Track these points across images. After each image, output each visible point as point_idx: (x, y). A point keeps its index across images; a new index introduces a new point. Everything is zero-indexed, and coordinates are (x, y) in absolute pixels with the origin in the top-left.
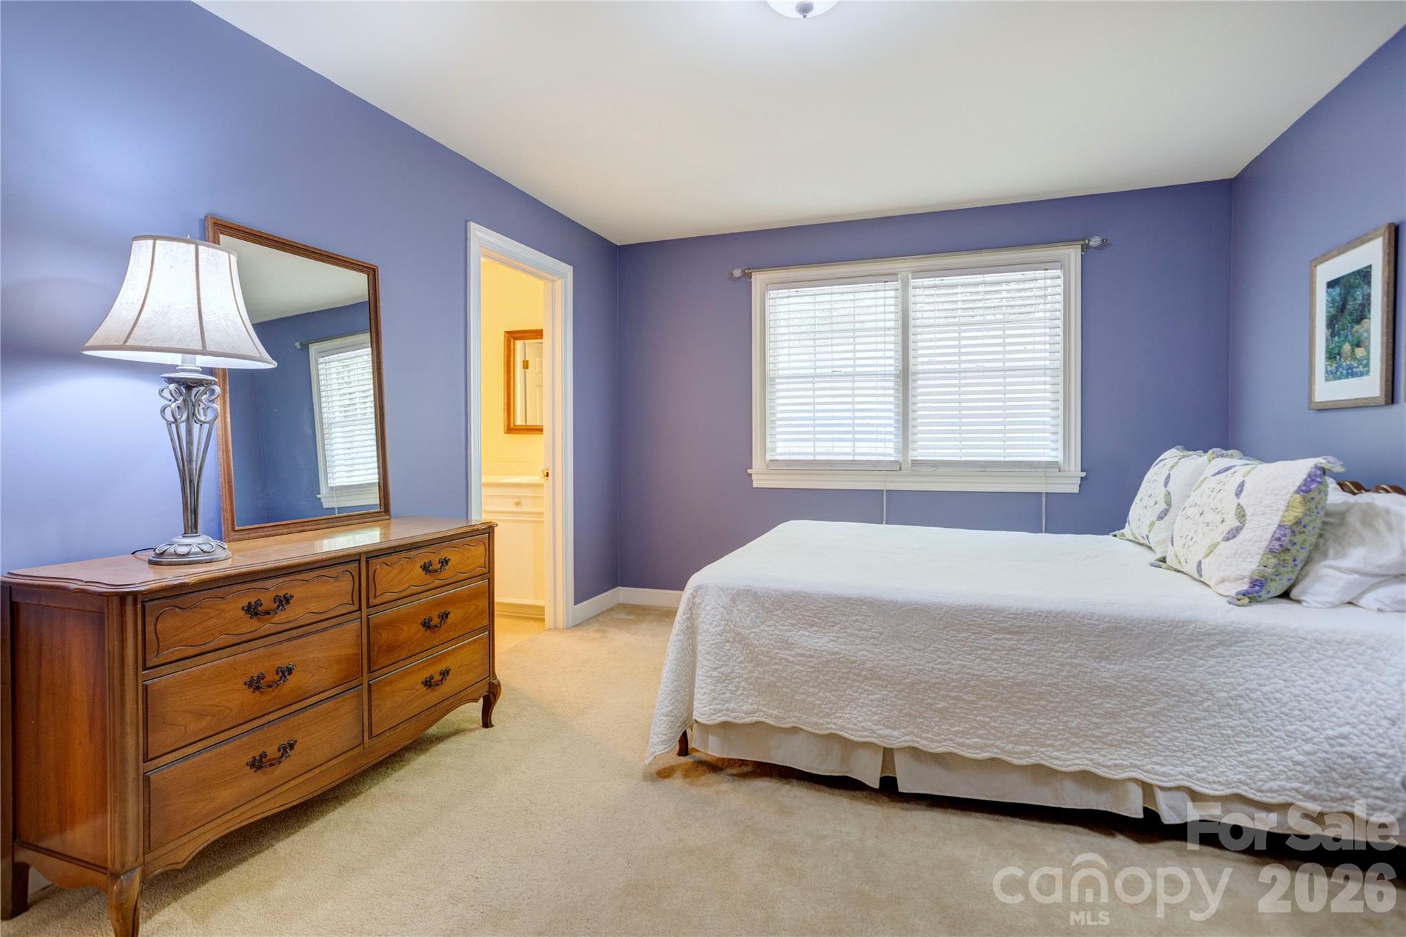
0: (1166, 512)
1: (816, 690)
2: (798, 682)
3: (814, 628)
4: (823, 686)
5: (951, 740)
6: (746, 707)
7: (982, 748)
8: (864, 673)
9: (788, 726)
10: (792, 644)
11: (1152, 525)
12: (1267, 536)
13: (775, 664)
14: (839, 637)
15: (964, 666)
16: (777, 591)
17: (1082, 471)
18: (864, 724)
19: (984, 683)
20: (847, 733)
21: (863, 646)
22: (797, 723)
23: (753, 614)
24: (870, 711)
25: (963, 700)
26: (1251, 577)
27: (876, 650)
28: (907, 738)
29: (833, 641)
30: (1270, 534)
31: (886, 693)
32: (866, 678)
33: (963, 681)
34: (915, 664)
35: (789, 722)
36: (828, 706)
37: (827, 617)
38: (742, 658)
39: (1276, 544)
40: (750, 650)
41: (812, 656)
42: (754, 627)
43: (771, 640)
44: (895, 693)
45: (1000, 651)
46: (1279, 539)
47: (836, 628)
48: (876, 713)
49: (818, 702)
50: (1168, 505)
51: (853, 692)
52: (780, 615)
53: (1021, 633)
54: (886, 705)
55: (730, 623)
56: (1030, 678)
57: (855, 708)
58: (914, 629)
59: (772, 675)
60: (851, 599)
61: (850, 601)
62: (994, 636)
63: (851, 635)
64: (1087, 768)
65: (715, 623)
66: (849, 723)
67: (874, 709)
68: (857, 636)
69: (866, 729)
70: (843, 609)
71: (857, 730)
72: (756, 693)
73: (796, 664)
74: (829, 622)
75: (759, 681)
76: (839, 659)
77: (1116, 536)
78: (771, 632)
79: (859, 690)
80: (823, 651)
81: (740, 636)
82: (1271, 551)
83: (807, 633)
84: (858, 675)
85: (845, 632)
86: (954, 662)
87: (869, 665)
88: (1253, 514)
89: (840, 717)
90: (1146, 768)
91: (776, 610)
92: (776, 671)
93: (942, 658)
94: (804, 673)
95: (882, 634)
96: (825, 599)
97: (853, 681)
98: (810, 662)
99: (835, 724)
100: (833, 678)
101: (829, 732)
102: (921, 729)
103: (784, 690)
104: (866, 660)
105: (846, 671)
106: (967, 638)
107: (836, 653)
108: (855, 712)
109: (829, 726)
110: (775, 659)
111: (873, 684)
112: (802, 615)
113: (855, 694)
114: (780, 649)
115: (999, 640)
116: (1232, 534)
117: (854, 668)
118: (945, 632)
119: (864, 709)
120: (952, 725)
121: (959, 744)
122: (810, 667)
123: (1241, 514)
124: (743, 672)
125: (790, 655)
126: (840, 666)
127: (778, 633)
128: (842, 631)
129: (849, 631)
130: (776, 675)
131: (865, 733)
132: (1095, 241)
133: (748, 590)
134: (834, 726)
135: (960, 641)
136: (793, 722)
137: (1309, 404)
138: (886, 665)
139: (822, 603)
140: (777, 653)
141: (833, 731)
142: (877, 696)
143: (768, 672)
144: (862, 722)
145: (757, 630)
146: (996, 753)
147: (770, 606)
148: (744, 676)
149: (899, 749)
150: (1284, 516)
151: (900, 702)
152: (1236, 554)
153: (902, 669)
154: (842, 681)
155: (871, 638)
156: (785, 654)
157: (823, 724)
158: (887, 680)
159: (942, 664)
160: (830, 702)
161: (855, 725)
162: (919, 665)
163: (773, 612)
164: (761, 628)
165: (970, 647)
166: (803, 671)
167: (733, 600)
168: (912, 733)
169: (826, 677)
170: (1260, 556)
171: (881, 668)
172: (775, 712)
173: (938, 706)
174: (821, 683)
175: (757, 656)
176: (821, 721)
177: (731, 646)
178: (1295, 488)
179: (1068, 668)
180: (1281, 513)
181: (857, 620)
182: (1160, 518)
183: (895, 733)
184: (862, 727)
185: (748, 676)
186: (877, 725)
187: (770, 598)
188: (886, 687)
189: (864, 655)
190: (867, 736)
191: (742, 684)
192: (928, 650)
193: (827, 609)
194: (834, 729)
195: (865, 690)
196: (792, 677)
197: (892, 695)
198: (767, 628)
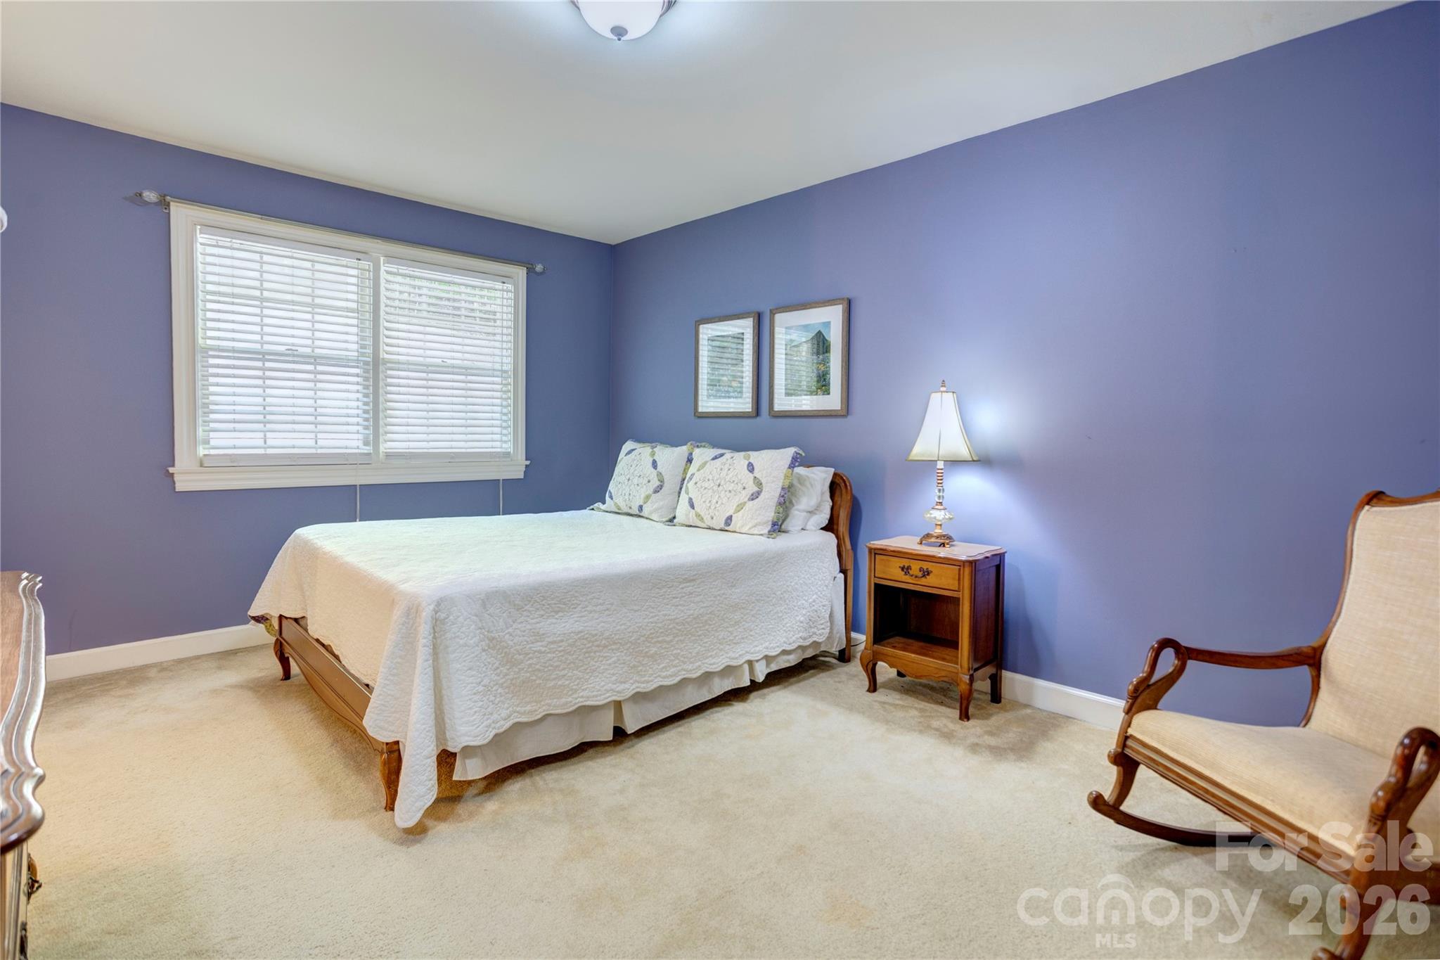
0: (661, 487)
1: (566, 672)
2: (550, 670)
3: (561, 614)
4: (572, 665)
5: (659, 676)
6: (504, 713)
7: (675, 675)
8: (603, 642)
9: (539, 716)
10: (543, 634)
11: (648, 498)
12: (777, 495)
13: (530, 658)
14: (582, 617)
15: (666, 615)
16: (524, 586)
17: (526, 460)
18: (605, 688)
19: (677, 624)
20: (592, 701)
21: (601, 619)
22: (547, 710)
23: (504, 614)
24: (609, 674)
25: (665, 642)
26: (773, 521)
27: (610, 619)
28: (634, 686)
29: (577, 621)
30: (778, 494)
31: (619, 654)
32: (605, 646)
33: (666, 627)
34: (636, 623)
35: (540, 712)
36: (576, 683)
37: (569, 601)
38: (497, 664)
39: (782, 499)
40: (506, 653)
41: (562, 641)
42: (507, 628)
43: (524, 636)
44: (625, 651)
45: (684, 597)
46: (783, 496)
47: (579, 608)
48: (613, 674)
49: (567, 682)
50: (661, 482)
51: (596, 662)
52: (531, 609)
53: (694, 580)
54: (620, 664)
55: (483, 631)
56: (701, 612)
57: (598, 676)
58: (633, 594)
59: (527, 672)
60: (587, 579)
61: (587, 582)
62: (681, 587)
63: (591, 612)
64: (728, 664)
65: (472, 634)
66: (593, 691)
67: (612, 672)
68: (595, 611)
69: (607, 691)
70: (582, 590)
71: (601, 695)
72: (511, 696)
73: (548, 653)
74: (573, 604)
75: (514, 682)
76: (583, 636)
77: (593, 509)
78: (523, 629)
79: (600, 659)
80: (570, 633)
81: (494, 642)
82: (780, 504)
83: (554, 621)
84: (598, 646)
85: (585, 611)
86: (659, 614)
87: (607, 634)
88: (767, 483)
89: (586, 689)
90: (752, 651)
91: (526, 605)
92: (531, 664)
93: (653, 612)
94: (556, 659)
95: (612, 604)
96: (566, 585)
97: (595, 652)
98: (560, 647)
99: (582, 697)
100: (579, 655)
101: (576, 706)
102: (641, 675)
103: (537, 682)
104: (604, 631)
105: (590, 645)
106: (666, 592)
107: (581, 632)
108: (597, 680)
109: (577, 701)
110: (529, 654)
111: (609, 650)
112: (549, 605)
113: (597, 664)
114: (533, 643)
115: (683, 588)
116: (754, 496)
117: (596, 641)
118: (653, 591)
119: (605, 674)
120: (659, 664)
121: (664, 677)
122: (560, 652)
123: (758, 483)
124: (498, 678)
125: (542, 646)
126: (585, 642)
127: (530, 627)
128: (583, 610)
129: (588, 609)
130: (530, 669)
131: (608, 695)
132: (539, 268)
133: (497, 592)
134: (581, 700)
135: (662, 596)
136: (544, 711)
137: (695, 414)
138: (618, 630)
139: (565, 588)
140: (530, 648)
141: (580, 704)
142: (613, 659)
143: (523, 669)
144: (604, 685)
145: (510, 630)
146: (684, 675)
147: (520, 603)
148: (501, 682)
149: (624, 700)
150: (784, 482)
151: (628, 658)
152: (761, 508)
153: (628, 630)
154: (587, 655)
155: (605, 610)
156: (538, 646)
157: (571, 702)
158: (619, 643)
159: (652, 617)
160: (578, 678)
161: (599, 690)
162: (640, 623)
163: (523, 608)
164: (514, 626)
165: (668, 598)
166: (554, 657)
167: (484, 605)
168: (636, 681)
169: (574, 656)
170: (774, 508)
171: (615, 634)
172: (528, 708)
173: (652, 652)
174: (569, 664)
175: (512, 657)
176: (570, 699)
177: (486, 654)
178: (787, 466)
179: (718, 598)
180: (782, 481)
181: (594, 597)
182: (656, 491)
183: (627, 686)
184: (605, 690)
185: (504, 680)
186: (615, 684)
187: (519, 595)
188: (619, 649)
189: (603, 627)
190: (609, 697)
191: (499, 691)
192: (643, 609)
193: (570, 593)
194: (582, 702)
195: (605, 657)
196: (545, 667)
197: (623, 654)
198: (519, 626)
